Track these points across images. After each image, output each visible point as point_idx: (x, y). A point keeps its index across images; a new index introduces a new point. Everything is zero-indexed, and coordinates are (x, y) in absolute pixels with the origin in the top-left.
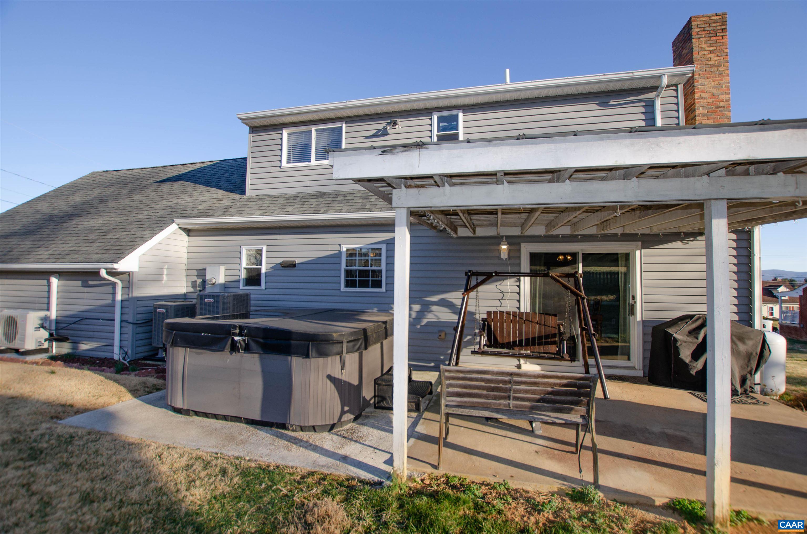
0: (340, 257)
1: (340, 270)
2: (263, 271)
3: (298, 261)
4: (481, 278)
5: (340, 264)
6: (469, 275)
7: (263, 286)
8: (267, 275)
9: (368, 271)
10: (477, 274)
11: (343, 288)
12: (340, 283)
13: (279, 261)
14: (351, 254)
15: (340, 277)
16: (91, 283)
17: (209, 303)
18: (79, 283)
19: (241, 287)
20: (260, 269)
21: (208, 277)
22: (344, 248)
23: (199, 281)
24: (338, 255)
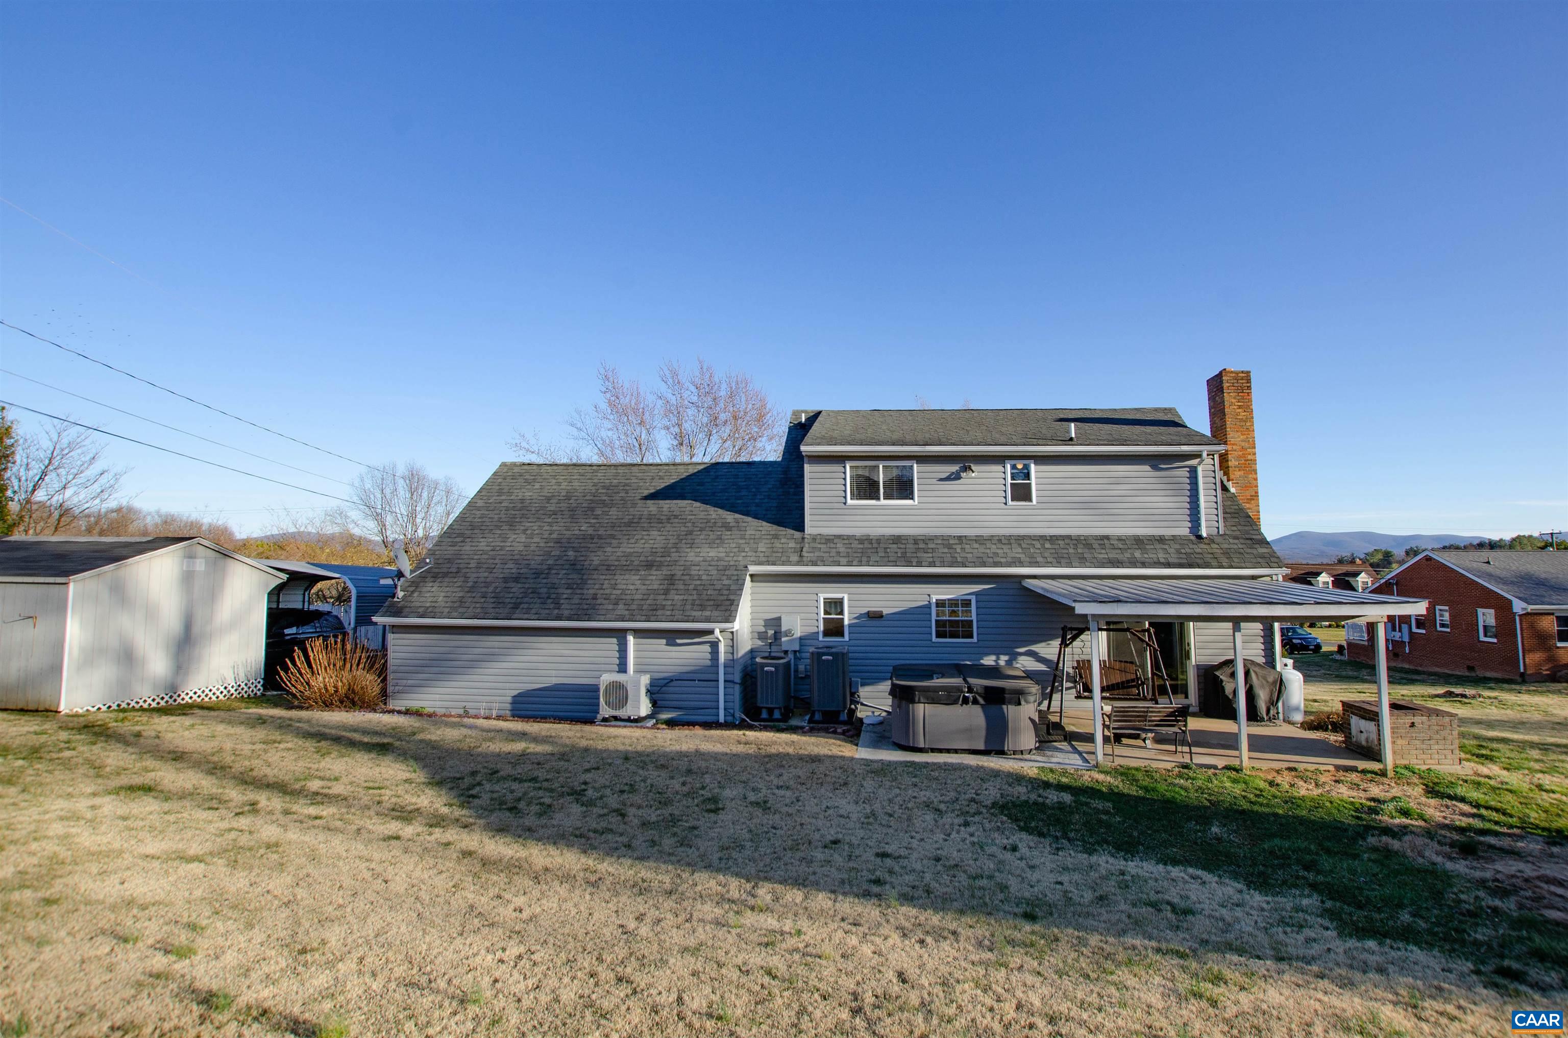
0: (930, 608)
1: (930, 621)
2: (846, 622)
3: (886, 611)
4: (1074, 632)
5: (930, 614)
6: (1065, 630)
7: (847, 638)
8: (850, 626)
9: (958, 621)
10: (1072, 629)
11: (934, 639)
12: (931, 634)
13: (865, 610)
14: (940, 604)
15: (931, 627)
16: (679, 641)
17: (828, 660)
18: (664, 641)
19: (821, 638)
20: (843, 619)
21: (784, 629)
22: (934, 599)
23: (771, 632)
24: (928, 606)
